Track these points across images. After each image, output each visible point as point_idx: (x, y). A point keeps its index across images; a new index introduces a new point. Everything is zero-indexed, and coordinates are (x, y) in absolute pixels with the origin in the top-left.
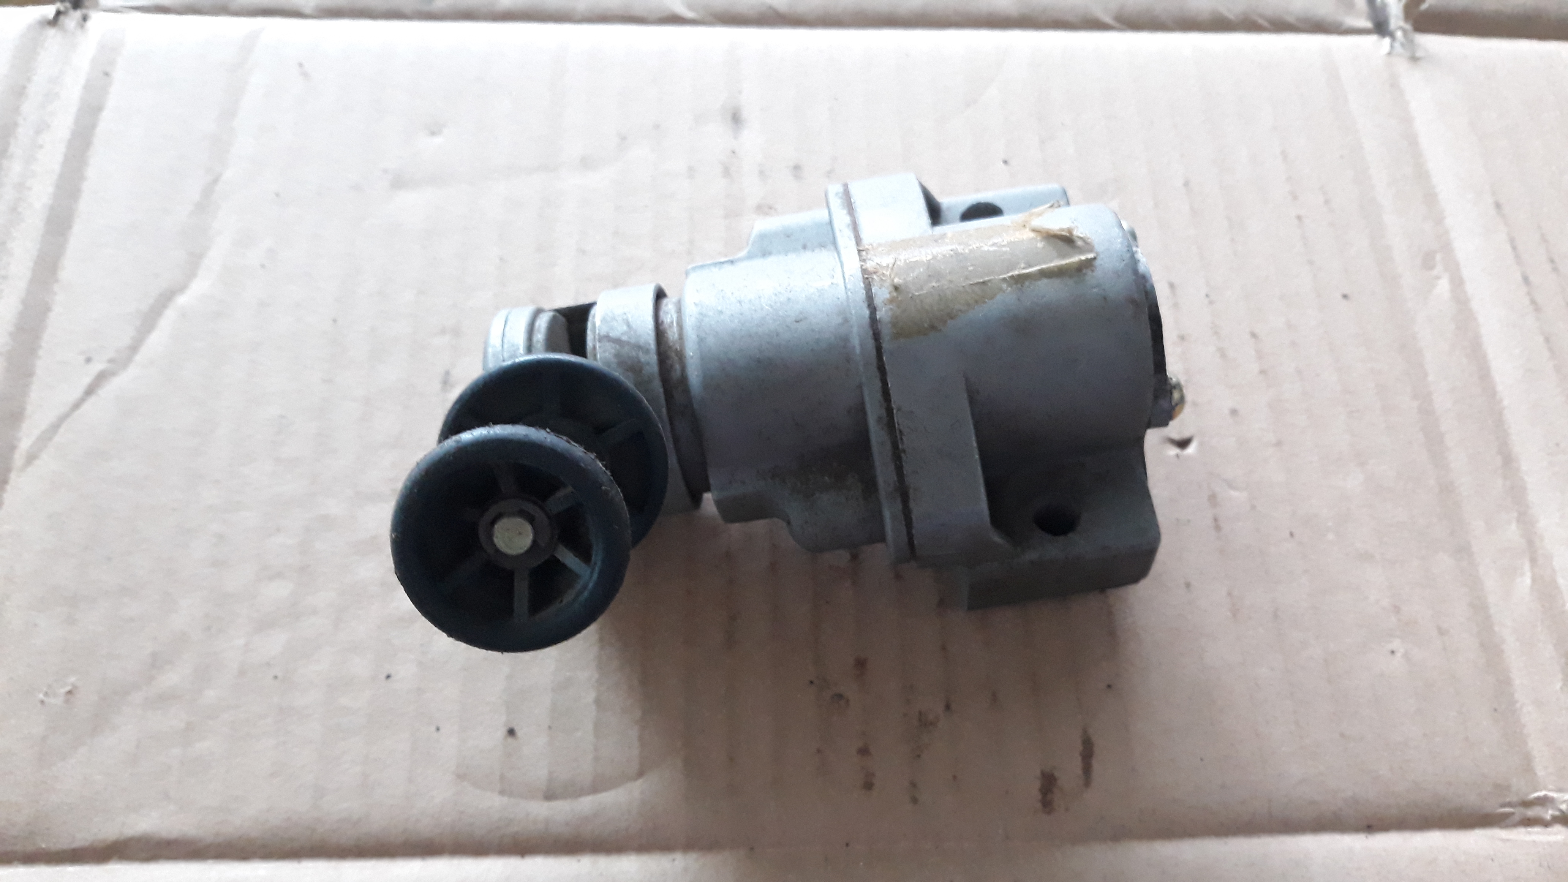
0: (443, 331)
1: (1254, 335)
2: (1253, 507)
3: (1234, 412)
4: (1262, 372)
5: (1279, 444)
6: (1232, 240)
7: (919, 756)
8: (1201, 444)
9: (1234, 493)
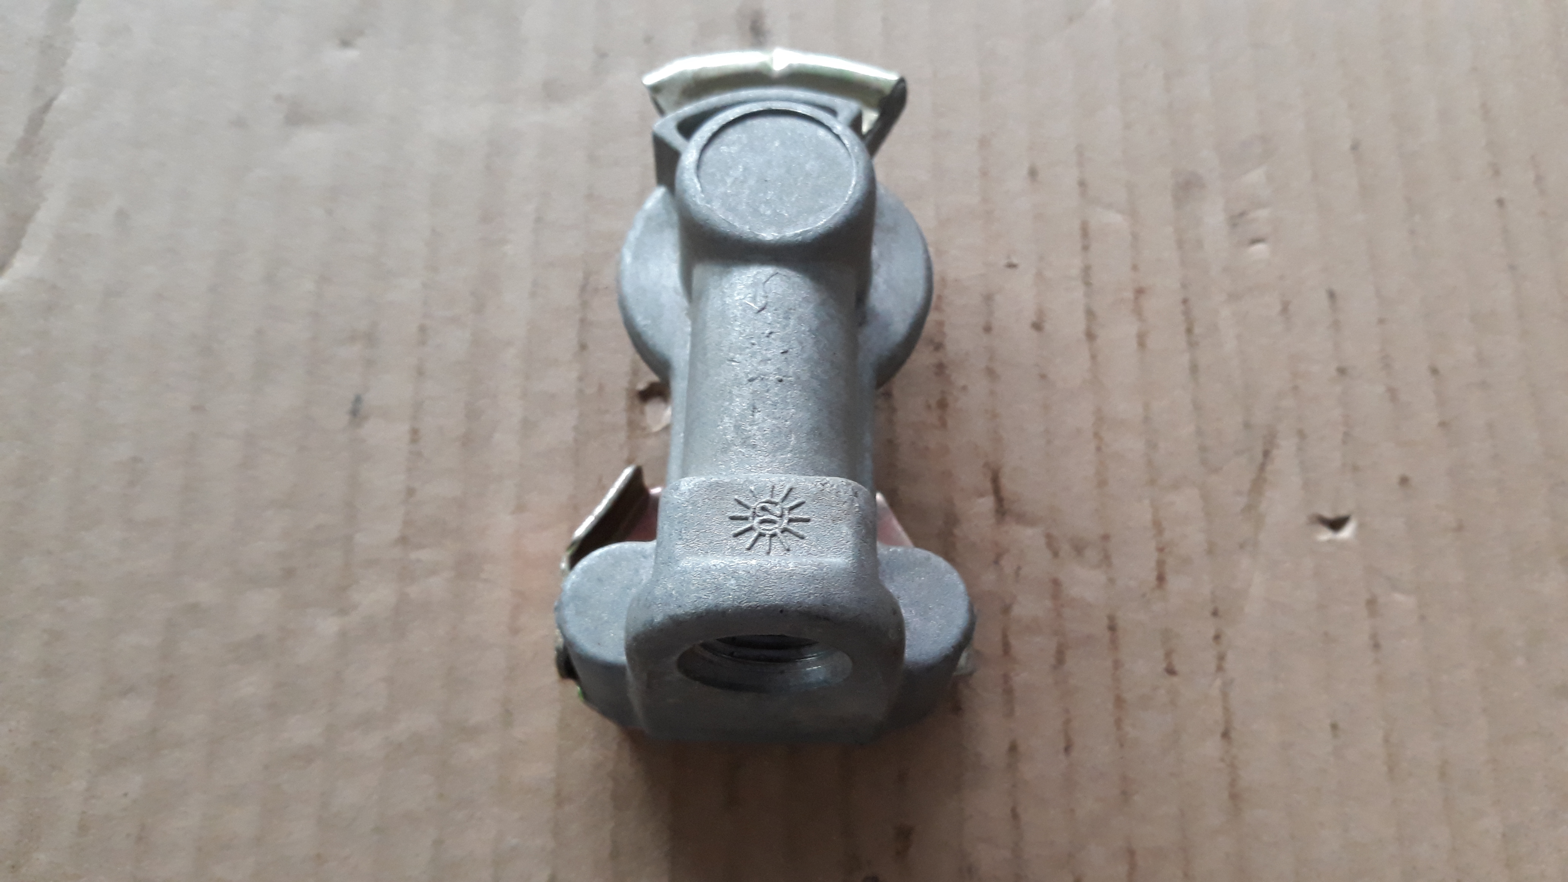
0: (353, 338)
1: (1434, 371)
2: (1422, 618)
3: (1404, 481)
4: (1443, 424)
5: (1460, 528)
6: (1412, 232)
8: (1361, 526)
9: (1398, 597)
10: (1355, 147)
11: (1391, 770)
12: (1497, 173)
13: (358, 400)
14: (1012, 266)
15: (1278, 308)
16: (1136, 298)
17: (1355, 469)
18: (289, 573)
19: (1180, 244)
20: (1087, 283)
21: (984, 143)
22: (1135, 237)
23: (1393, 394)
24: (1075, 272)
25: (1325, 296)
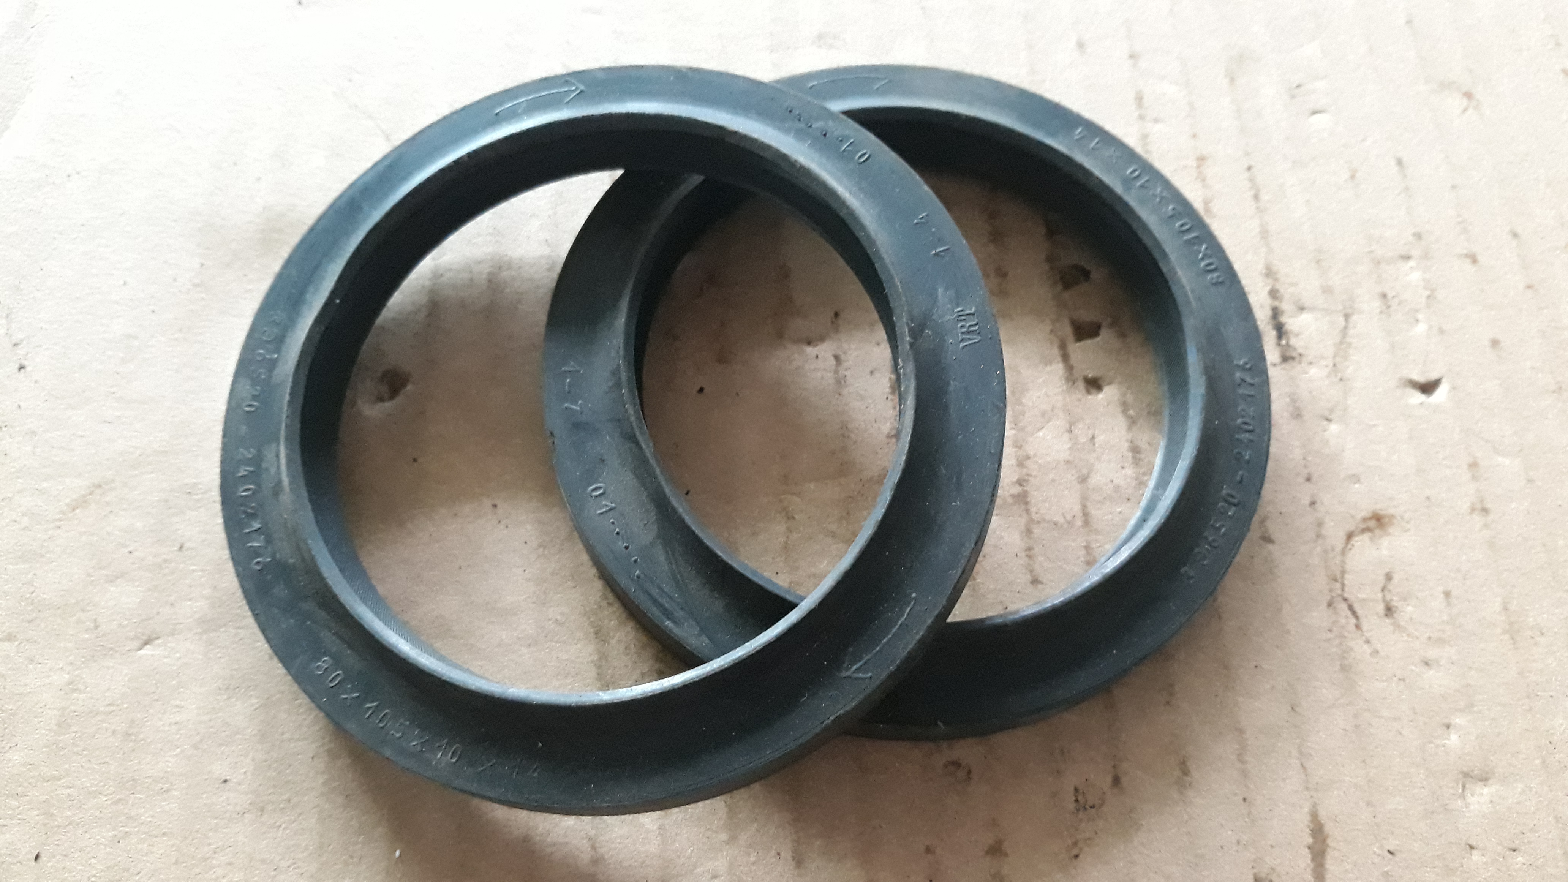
1: (1515, 235)
2: (1530, 481)
3: (1495, 343)
4: (1530, 287)
7: (1076, 856)
8: (1454, 388)
9: (1502, 460)
10: (1410, 22)
15: (1345, 175)
16: (1198, 167)
17: (1441, 331)
19: (1239, 113)
21: (1028, 17)
22: (1191, 105)
23: (1473, 257)
25: (1393, 163)
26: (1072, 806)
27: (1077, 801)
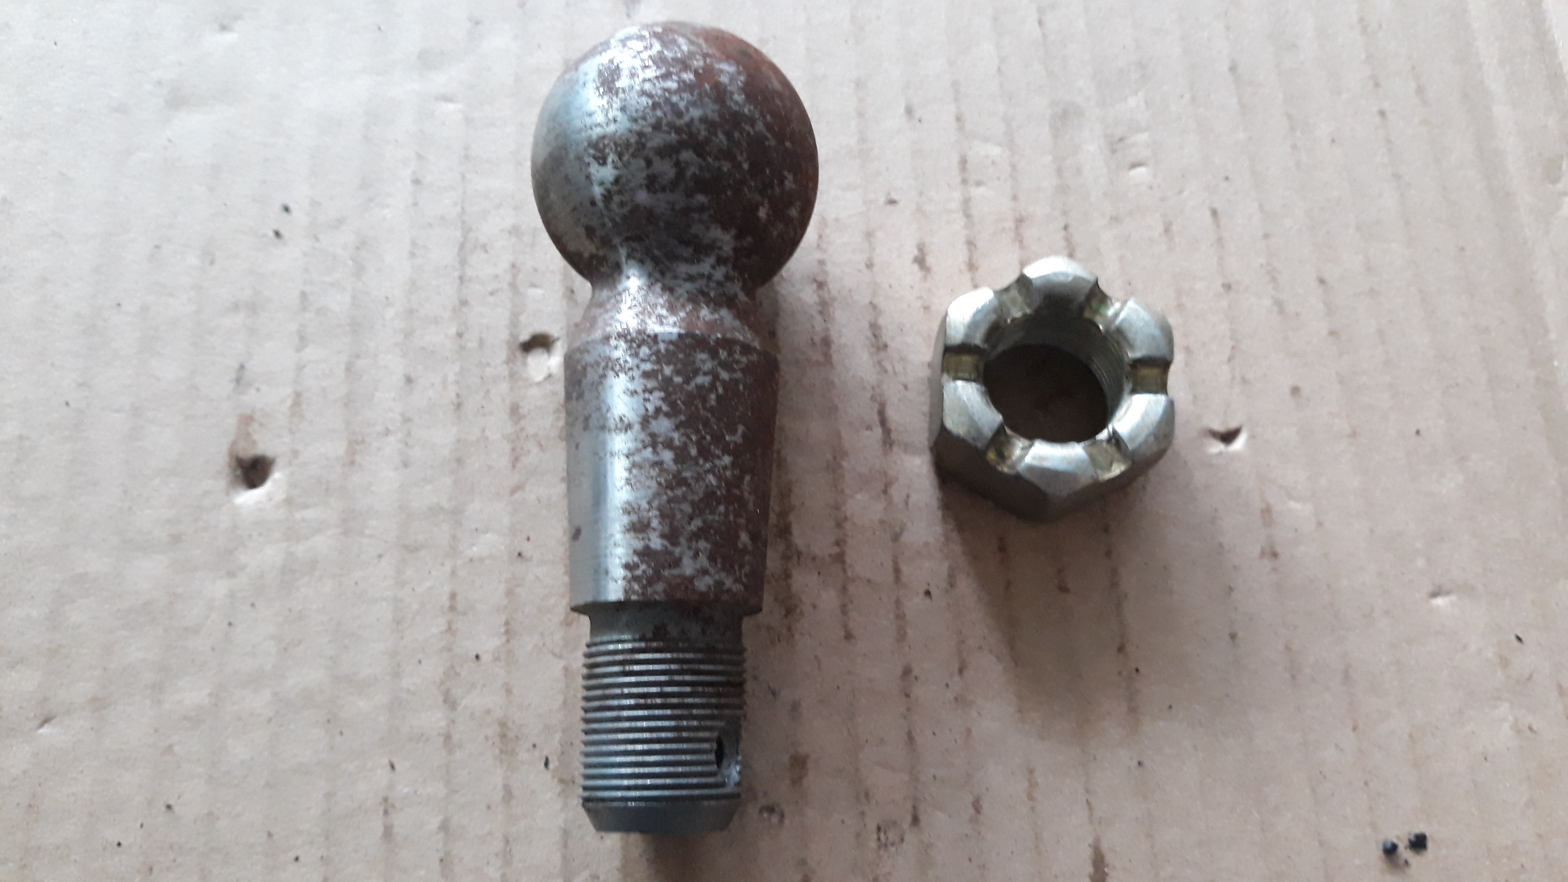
2: (1320, 524)
3: (1295, 391)
5: (1354, 434)
8: (1252, 437)
9: (1293, 505)
10: (1233, 69)
11: (1293, 677)
12: (1377, 85)
13: (242, 367)
14: (892, 202)
15: (1160, 228)
16: (1017, 228)
17: (1244, 380)
18: (176, 539)
19: (1059, 171)
20: (968, 216)
21: (859, 84)
22: (1014, 167)
23: (1280, 306)
24: (955, 205)
25: (1207, 214)
26: (873, 844)
27: (879, 839)
